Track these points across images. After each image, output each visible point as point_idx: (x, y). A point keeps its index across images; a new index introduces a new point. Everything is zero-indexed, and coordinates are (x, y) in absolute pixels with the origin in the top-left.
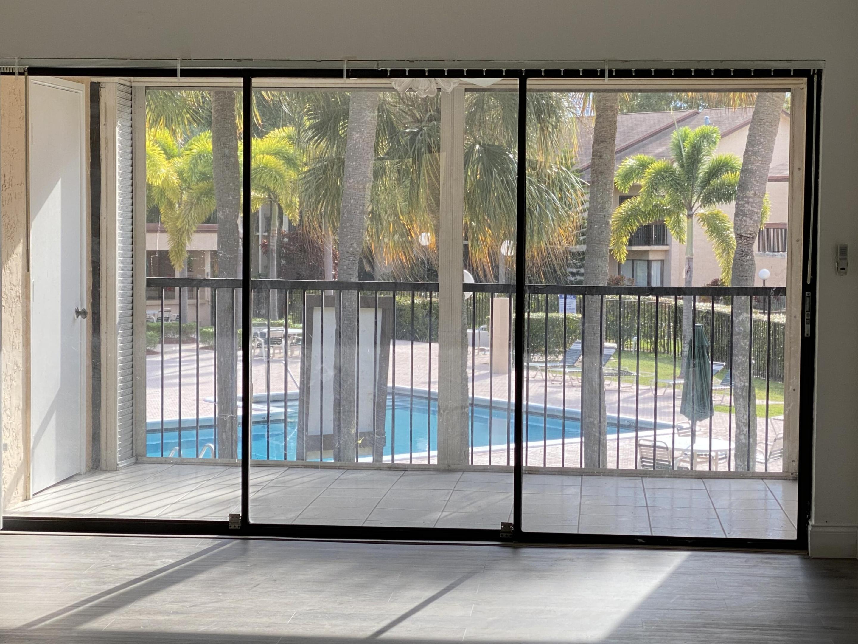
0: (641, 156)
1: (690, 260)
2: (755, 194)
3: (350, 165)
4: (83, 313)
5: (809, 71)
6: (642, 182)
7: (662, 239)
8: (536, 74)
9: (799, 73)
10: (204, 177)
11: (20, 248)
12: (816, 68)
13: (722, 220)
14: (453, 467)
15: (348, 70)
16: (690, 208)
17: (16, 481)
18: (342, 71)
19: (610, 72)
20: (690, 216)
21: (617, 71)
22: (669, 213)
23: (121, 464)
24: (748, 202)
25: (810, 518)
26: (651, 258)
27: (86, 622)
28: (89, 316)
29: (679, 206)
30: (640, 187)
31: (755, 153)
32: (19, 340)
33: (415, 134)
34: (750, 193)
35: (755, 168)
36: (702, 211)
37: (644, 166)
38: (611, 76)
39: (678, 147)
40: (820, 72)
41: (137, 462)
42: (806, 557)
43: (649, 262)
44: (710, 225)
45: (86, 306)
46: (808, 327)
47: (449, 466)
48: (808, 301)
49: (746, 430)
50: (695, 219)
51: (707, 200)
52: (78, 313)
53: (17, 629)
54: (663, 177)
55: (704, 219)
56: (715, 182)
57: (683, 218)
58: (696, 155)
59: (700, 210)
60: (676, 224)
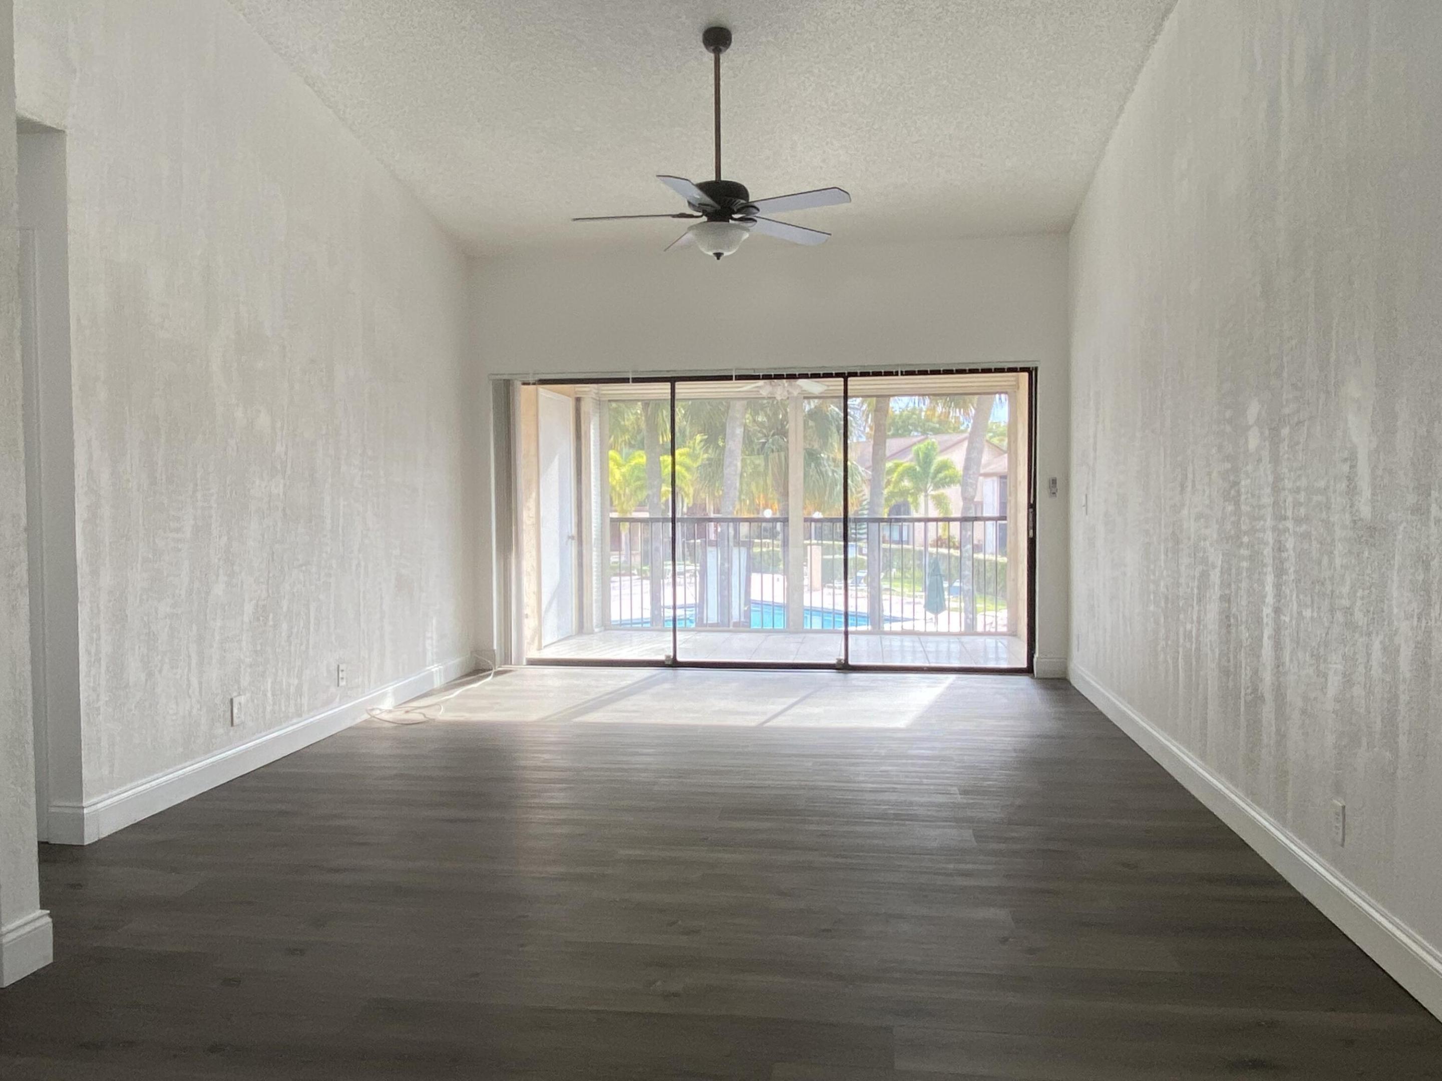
0: (896, 461)
3: (727, 461)
4: (572, 538)
5: (1029, 368)
6: (893, 479)
8: (854, 374)
9: (1023, 370)
10: (638, 479)
11: (534, 495)
12: (1034, 366)
13: (944, 498)
15: (736, 376)
16: (926, 491)
17: (533, 640)
18: (732, 376)
19: (902, 372)
20: (925, 497)
21: (906, 372)
22: (911, 494)
23: (596, 630)
24: (972, 486)
25: (1035, 653)
27: (576, 717)
28: (576, 538)
29: (918, 490)
32: (534, 553)
33: (764, 443)
34: (971, 472)
35: (975, 461)
36: (933, 493)
37: (898, 466)
38: (902, 374)
39: (917, 455)
40: (1036, 369)
41: (605, 630)
42: (1033, 677)
44: (938, 501)
45: (574, 532)
46: (1031, 532)
47: (796, 630)
48: (1031, 515)
49: (971, 616)
50: (929, 497)
51: (937, 486)
52: (569, 537)
53: (535, 721)
54: (910, 473)
55: (935, 498)
56: (941, 475)
57: (921, 498)
58: (926, 460)
59: (931, 492)
60: (916, 501)
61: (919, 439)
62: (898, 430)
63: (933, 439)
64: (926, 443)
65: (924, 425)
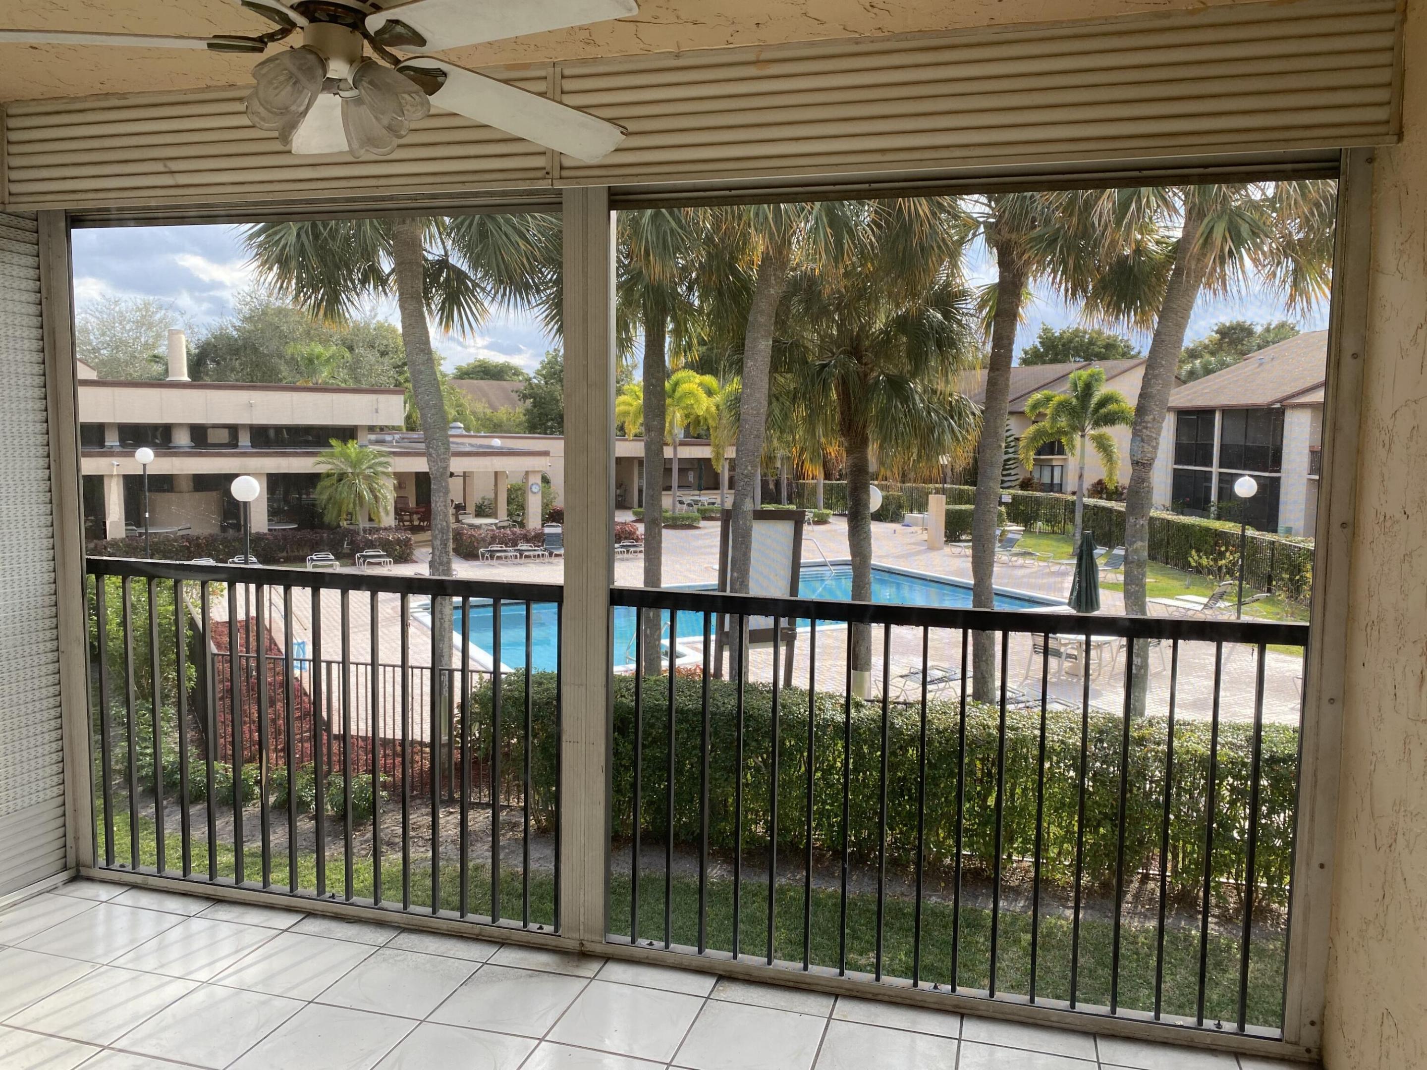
0: (1046, 392)
1: (1082, 468)
2: (1154, 419)
6: (1048, 411)
7: (1061, 452)
13: (1107, 439)
14: (589, 947)
16: (1083, 430)
20: (1083, 436)
22: (1065, 433)
24: (1146, 428)
26: (1054, 463)
29: (1074, 429)
30: (1046, 415)
31: (1155, 377)
34: (1149, 418)
35: (1155, 392)
36: (1092, 432)
37: (1048, 399)
39: (1075, 385)
43: (1053, 467)
44: (1098, 443)
47: (582, 944)
50: (1087, 438)
51: (1097, 424)
54: (1063, 407)
55: (1094, 438)
56: (1103, 411)
57: (1077, 437)
58: (1087, 390)
59: (1090, 431)
60: (1071, 441)
61: (1080, 365)
62: (1057, 354)
63: (1097, 367)
64: (1089, 371)
65: (1088, 348)
